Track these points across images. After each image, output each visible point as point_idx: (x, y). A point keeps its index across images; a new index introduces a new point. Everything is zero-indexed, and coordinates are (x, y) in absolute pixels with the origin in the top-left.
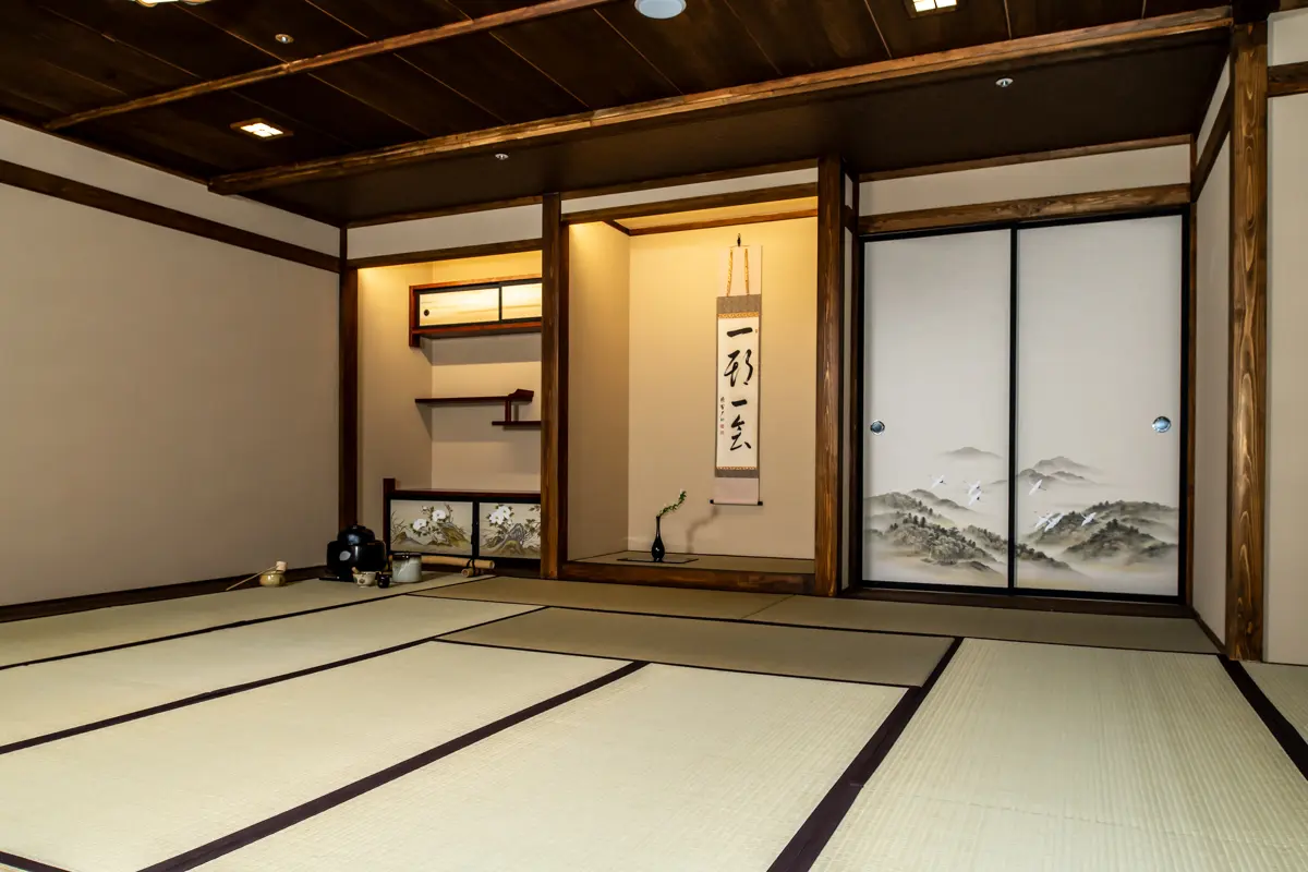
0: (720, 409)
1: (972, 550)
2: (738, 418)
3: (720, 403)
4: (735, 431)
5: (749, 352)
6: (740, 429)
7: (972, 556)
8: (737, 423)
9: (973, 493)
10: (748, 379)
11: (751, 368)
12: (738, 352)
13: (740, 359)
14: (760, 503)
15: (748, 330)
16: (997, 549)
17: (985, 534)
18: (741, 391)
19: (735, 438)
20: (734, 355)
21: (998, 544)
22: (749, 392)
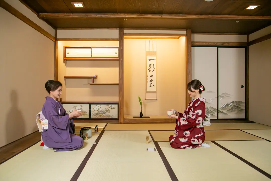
0: (147, 77)
1: (211, 112)
2: (151, 79)
3: (147, 76)
5: (154, 64)
6: (152, 82)
7: (211, 113)
8: (151, 81)
9: (211, 100)
10: (154, 70)
11: (154, 68)
13: (152, 66)
14: (157, 99)
15: (153, 59)
16: (215, 111)
17: (213, 108)
18: (151, 74)
19: (151, 84)
20: (150, 65)
21: (215, 110)
22: (154, 74)
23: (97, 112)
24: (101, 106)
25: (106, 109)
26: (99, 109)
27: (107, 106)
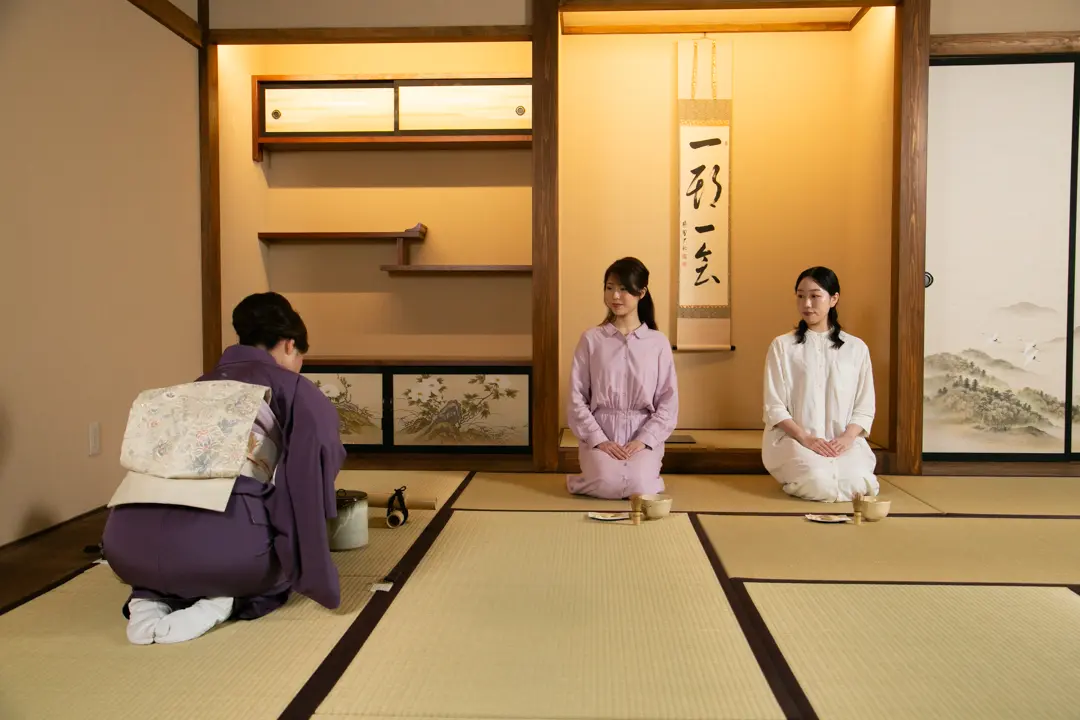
0: (682, 237)
1: (1025, 414)
2: (704, 246)
3: (682, 228)
4: (700, 263)
5: (717, 168)
6: (706, 260)
7: (1026, 421)
8: (702, 253)
9: (1029, 352)
10: (716, 200)
11: (719, 187)
12: (702, 168)
13: (707, 176)
14: (733, 348)
15: (716, 142)
16: (1053, 412)
17: (1042, 397)
18: (703, 217)
19: (700, 270)
20: (698, 171)
21: (1054, 406)
22: (718, 216)
23: (424, 413)
24: (444, 384)
25: (468, 397)
26: (433, 395)
27: (474, 381)
